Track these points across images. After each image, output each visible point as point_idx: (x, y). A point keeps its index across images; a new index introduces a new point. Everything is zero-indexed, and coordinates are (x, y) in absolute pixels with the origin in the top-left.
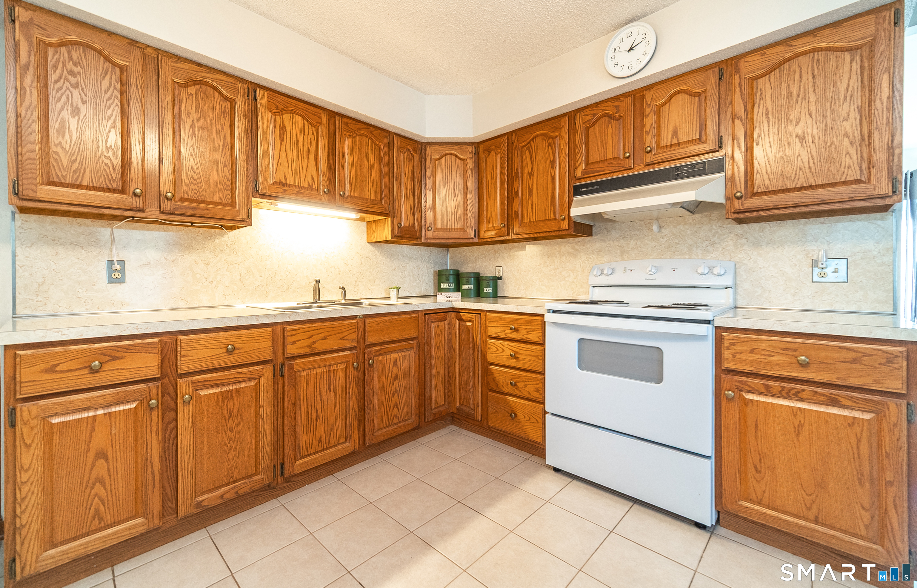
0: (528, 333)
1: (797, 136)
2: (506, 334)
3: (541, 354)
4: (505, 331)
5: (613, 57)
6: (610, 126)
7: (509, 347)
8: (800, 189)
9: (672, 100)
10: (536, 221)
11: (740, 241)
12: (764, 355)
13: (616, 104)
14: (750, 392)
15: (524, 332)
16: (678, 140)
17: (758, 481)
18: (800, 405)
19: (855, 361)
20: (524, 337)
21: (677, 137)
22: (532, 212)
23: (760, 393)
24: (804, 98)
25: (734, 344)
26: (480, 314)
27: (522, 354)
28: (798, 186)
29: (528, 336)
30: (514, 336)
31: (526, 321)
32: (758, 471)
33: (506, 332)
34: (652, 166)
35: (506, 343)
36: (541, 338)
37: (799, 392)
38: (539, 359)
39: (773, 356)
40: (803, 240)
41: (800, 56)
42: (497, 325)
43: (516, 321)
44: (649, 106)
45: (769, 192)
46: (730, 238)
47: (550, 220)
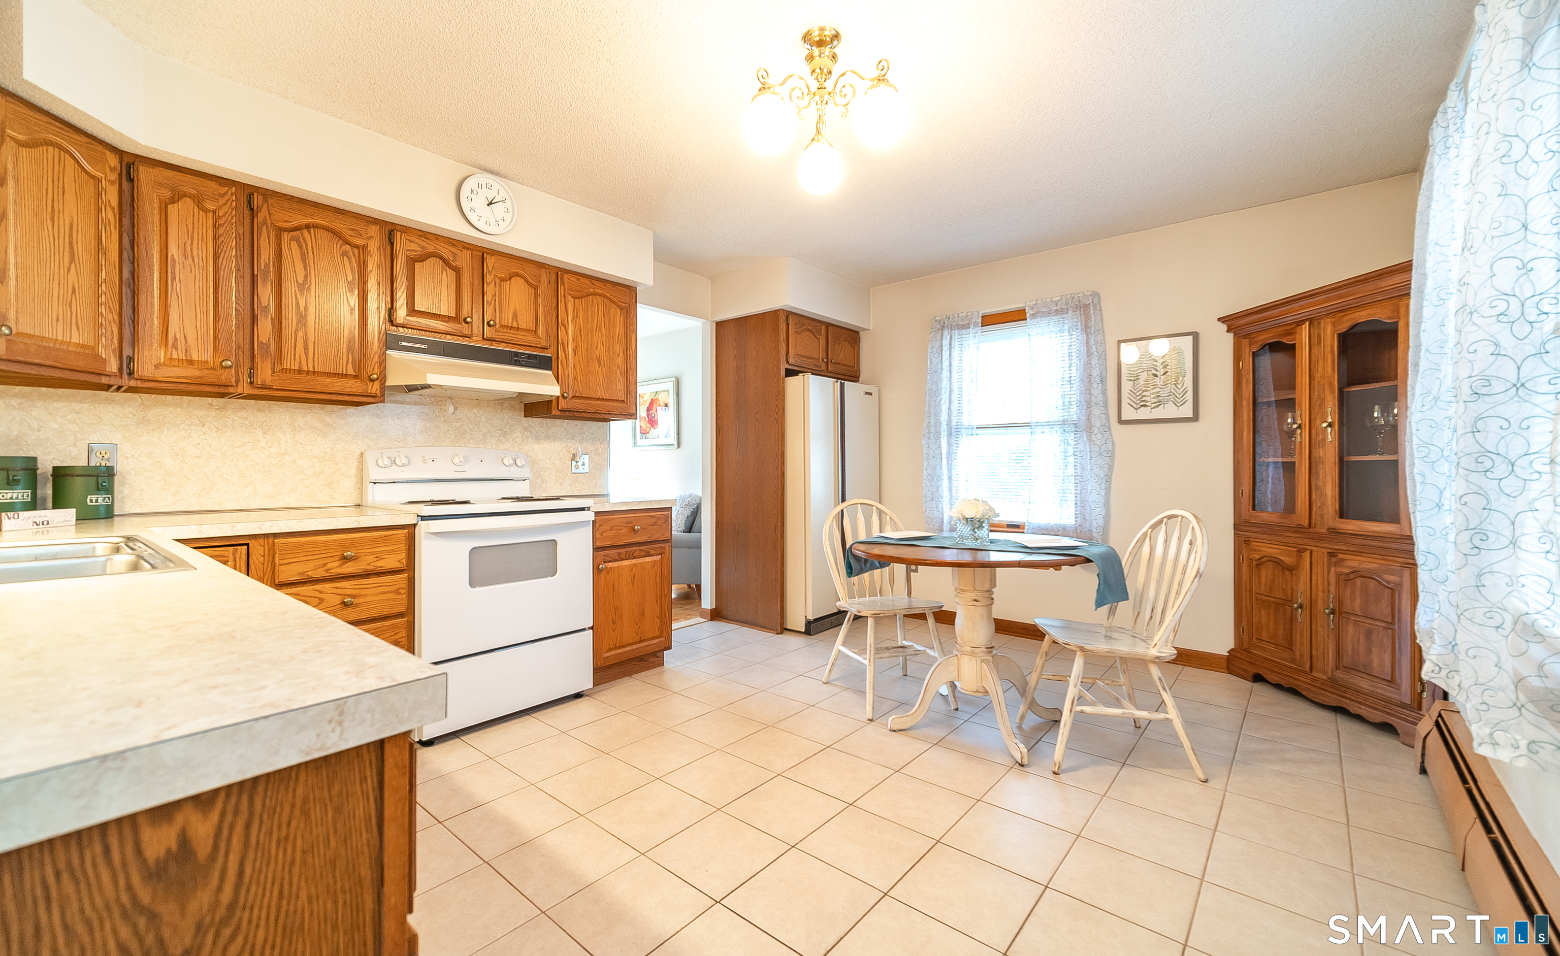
0: (379, 559)
1: (597, 358)
2: (327, 571)
3: (404, 586)
4: (325, 565)
5: (469, 198)
6: (444, 272)
7: (336, 591)
8: (598, 399)
9: (513, 279)
10: (314, 372)
11: (526, 433)
12: (618, 530)
13: (453, 249)
14: (610, 562)
15: (371, 558)
16: (518, 325)
17: (614, 631)
18: (634, 561)
19: (655, 524)
20: (369, 568)
21: (517, 321)
22: (306, 354)
23: (616, 561)
24: (600, 329)
25: (601, 525)
26: (248, 545)
27: (366, 595)
28: (597, 397)
29: (380, 564)
30: (349, 568)
31: (375, 540)
32: (614, 623)
33: (329, 566)
34: (491, 342)
35: (327, 586)
36: (404, 561)
37: (633, 553)
38: (400, 594)
39: (621, 529)
40: (566, 437)
41: (597, 295)
42: (305, 558)
43: (354, 543)
44: (490, 273)
45: (582, 397)
46: (518, 429)
47: (346, 376)
